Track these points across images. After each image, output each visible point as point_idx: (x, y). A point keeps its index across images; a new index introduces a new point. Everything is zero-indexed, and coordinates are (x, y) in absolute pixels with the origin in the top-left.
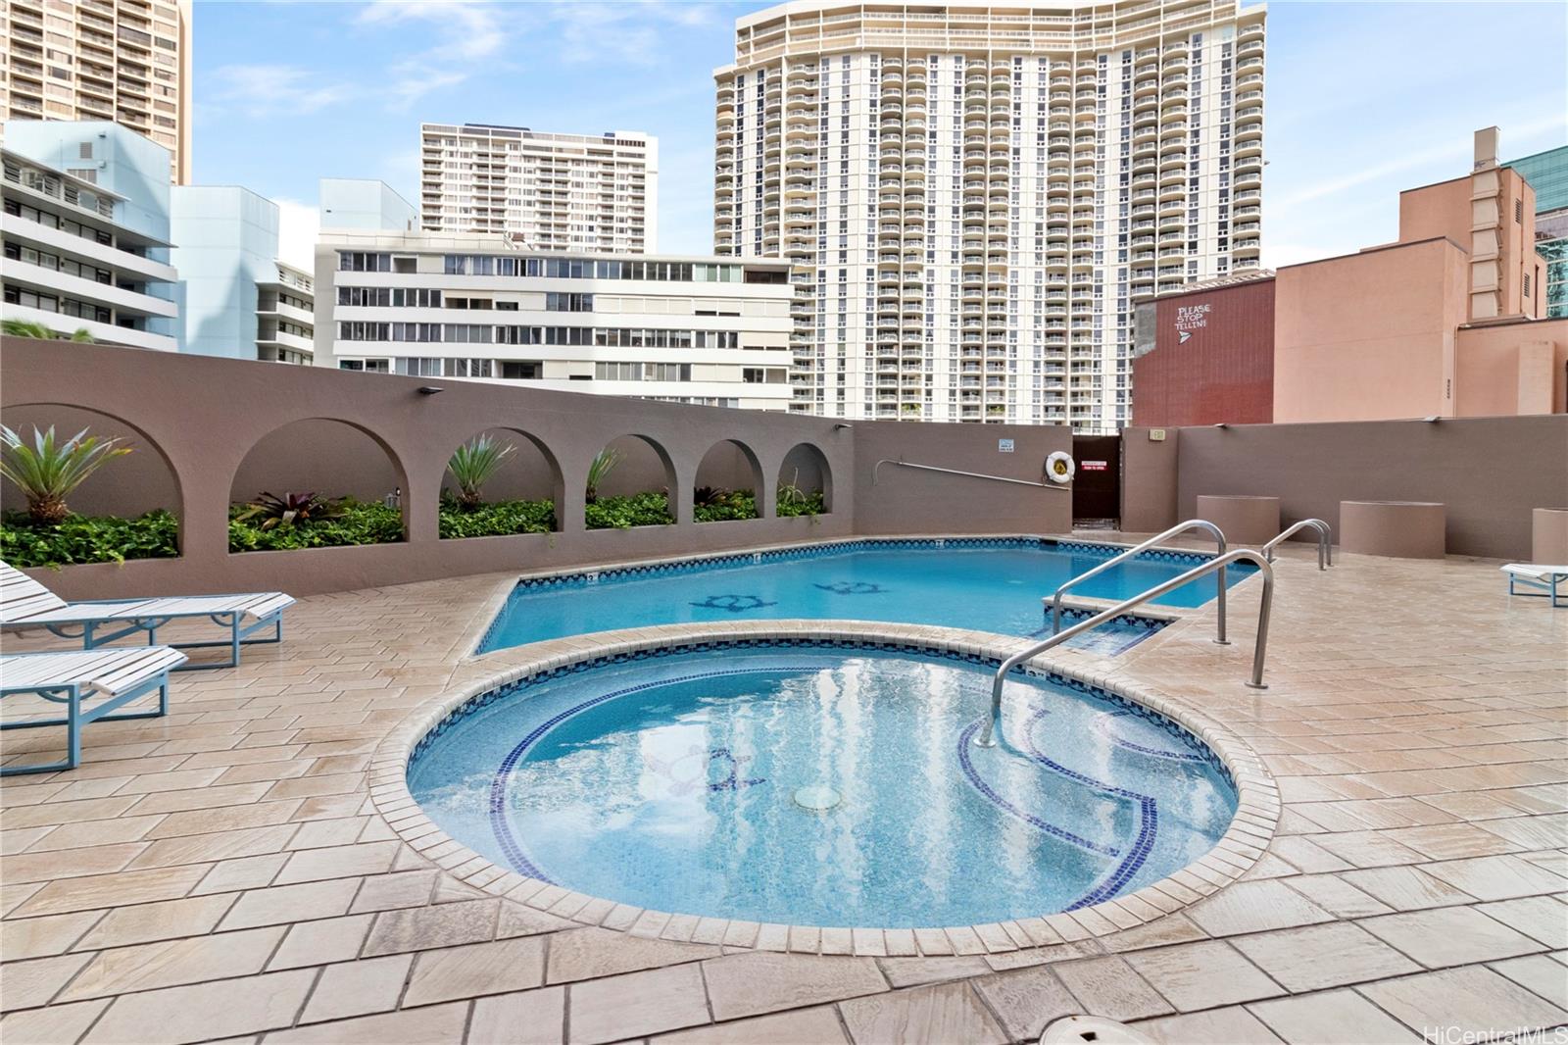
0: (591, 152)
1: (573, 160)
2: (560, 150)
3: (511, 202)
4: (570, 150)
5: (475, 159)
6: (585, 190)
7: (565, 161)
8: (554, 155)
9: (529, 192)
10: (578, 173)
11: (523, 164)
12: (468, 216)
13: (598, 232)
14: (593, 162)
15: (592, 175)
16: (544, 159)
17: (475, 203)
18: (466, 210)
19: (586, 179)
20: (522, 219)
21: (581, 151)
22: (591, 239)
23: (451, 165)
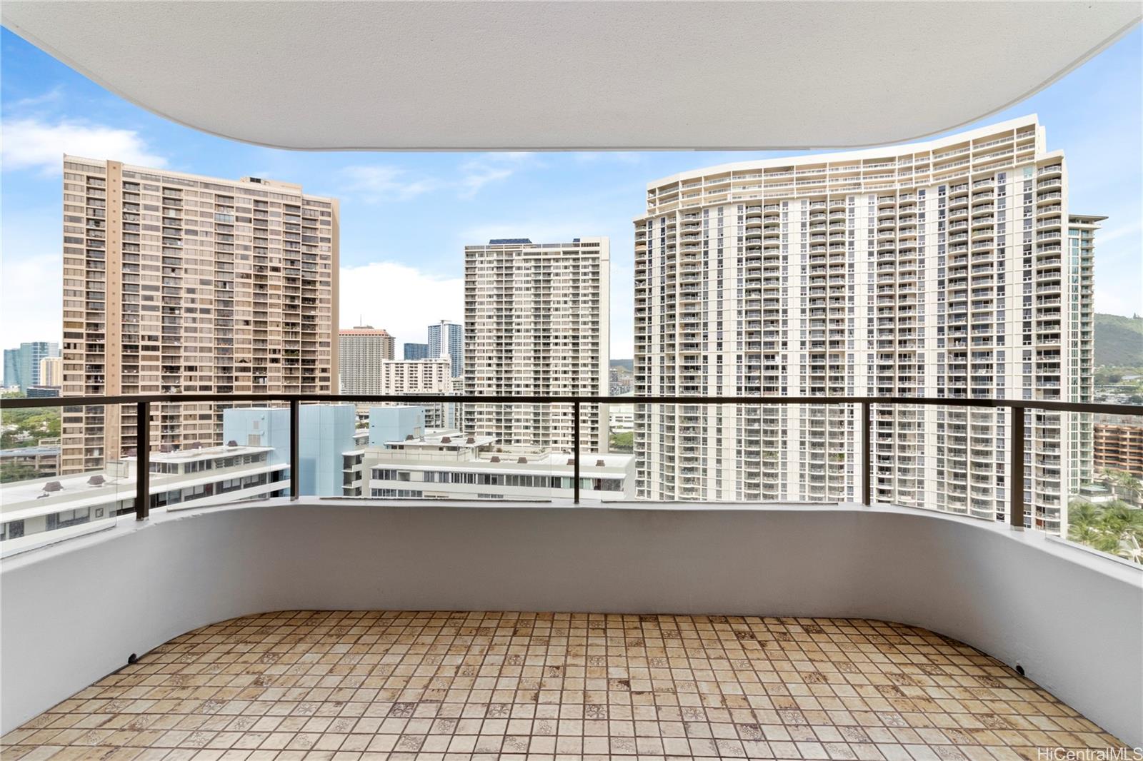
0: (565, 253)
1: (554, 259)
2: (546, 254)
3: (517, 289)
4: (552, 253)
5: (495, 264)
6: (561, 278)
7: (549, 260)
8: (542, 257)
9: (528, 282)
10: (557, 267)
11: (523, 264)
12: (491, 300)
13: (570, 304)
14: (566, 259)
15: (566, 267)
16: (536, 260)
17: (495, 292)
18: (490, 296)
19: (561, 271)
20: (523, 299)
21: (559, 253)
22: (565, 309)
23: (482, 269)
